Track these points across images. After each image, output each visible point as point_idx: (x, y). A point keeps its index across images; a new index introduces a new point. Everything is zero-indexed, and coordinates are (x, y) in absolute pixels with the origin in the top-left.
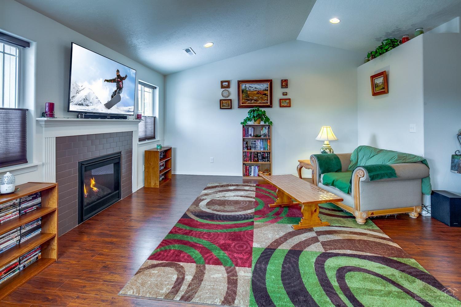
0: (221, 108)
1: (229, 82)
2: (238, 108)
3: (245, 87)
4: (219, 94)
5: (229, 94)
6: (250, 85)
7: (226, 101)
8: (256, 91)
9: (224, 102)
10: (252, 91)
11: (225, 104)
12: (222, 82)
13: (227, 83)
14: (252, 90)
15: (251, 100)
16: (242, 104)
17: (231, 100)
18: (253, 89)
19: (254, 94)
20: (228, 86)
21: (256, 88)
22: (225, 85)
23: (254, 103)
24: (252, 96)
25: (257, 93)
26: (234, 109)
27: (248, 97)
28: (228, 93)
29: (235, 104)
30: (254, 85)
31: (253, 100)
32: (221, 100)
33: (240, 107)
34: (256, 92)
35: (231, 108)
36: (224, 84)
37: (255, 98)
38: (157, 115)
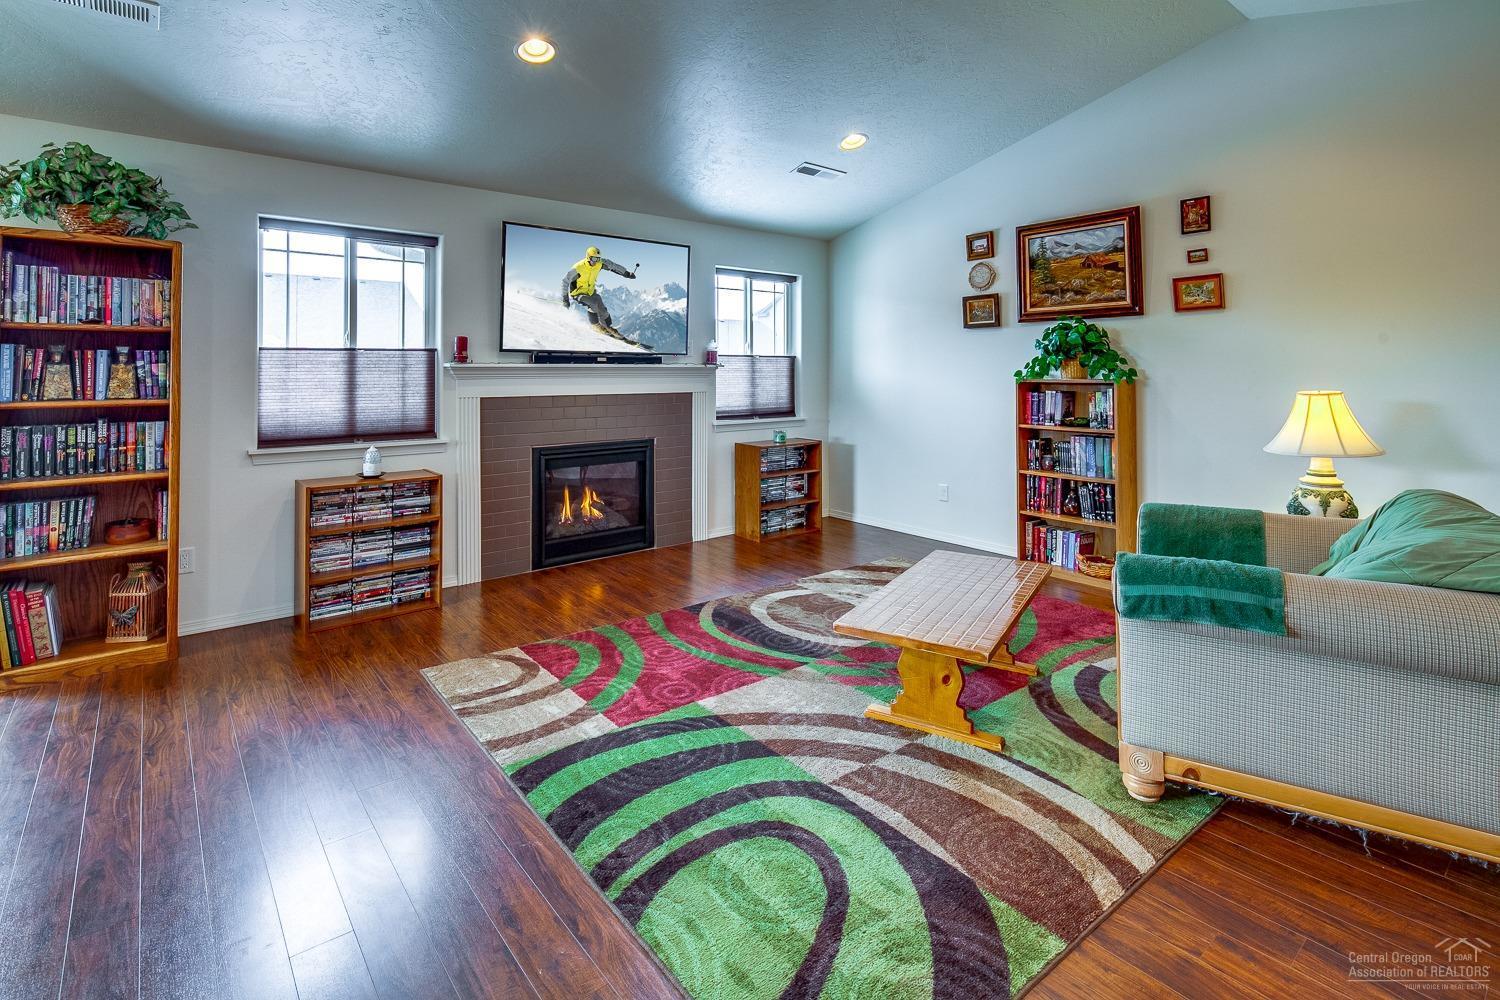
0: (966, 326)
1: (990, 236)
2: (1020, 321)
3: (1042, 246)
4: (960, 278)
5: (993, 277)
6: (1058, 239)
7: (981, 302)
8: (1079, 256)
9: (976, 303)
10: (1066, 259)
11: (981, 312)
12: (970, 240)
13: (984, 242)
14: (1064, 255)
15: (1064, 291)
16: (1032, 306)
17: (996, 298)
18: (1067, 249)
19: (1074, 268)
20: (990, 252)
21: (1077, 246)
22: (981, 246)
23: (1074, 302)
24: (1067, 278)
25: (1083, 264)
26: (1007, 325)
27: (1053, 281)
28: (988, 275)
29: (1011, 309)
30: (1071, 236)
31: (1068, 290)
32: (965, 300)
33: (1025, 318)
34: (1078, 262)
35: (998, 324)
36: (977, 243)
37: (1076, 282)
38: (798, 353)
